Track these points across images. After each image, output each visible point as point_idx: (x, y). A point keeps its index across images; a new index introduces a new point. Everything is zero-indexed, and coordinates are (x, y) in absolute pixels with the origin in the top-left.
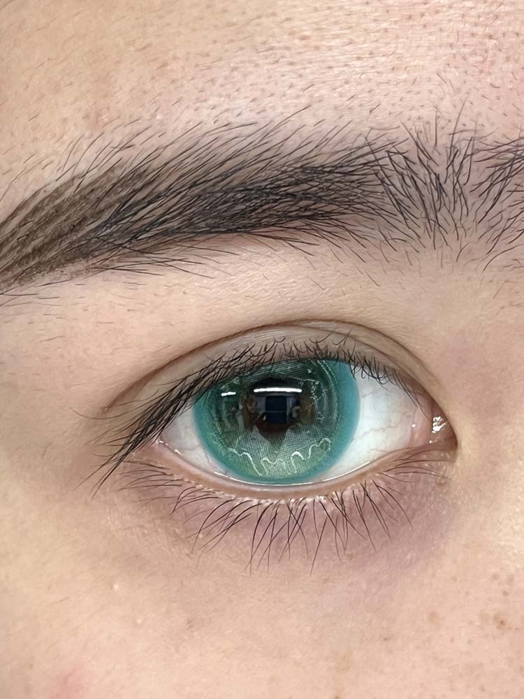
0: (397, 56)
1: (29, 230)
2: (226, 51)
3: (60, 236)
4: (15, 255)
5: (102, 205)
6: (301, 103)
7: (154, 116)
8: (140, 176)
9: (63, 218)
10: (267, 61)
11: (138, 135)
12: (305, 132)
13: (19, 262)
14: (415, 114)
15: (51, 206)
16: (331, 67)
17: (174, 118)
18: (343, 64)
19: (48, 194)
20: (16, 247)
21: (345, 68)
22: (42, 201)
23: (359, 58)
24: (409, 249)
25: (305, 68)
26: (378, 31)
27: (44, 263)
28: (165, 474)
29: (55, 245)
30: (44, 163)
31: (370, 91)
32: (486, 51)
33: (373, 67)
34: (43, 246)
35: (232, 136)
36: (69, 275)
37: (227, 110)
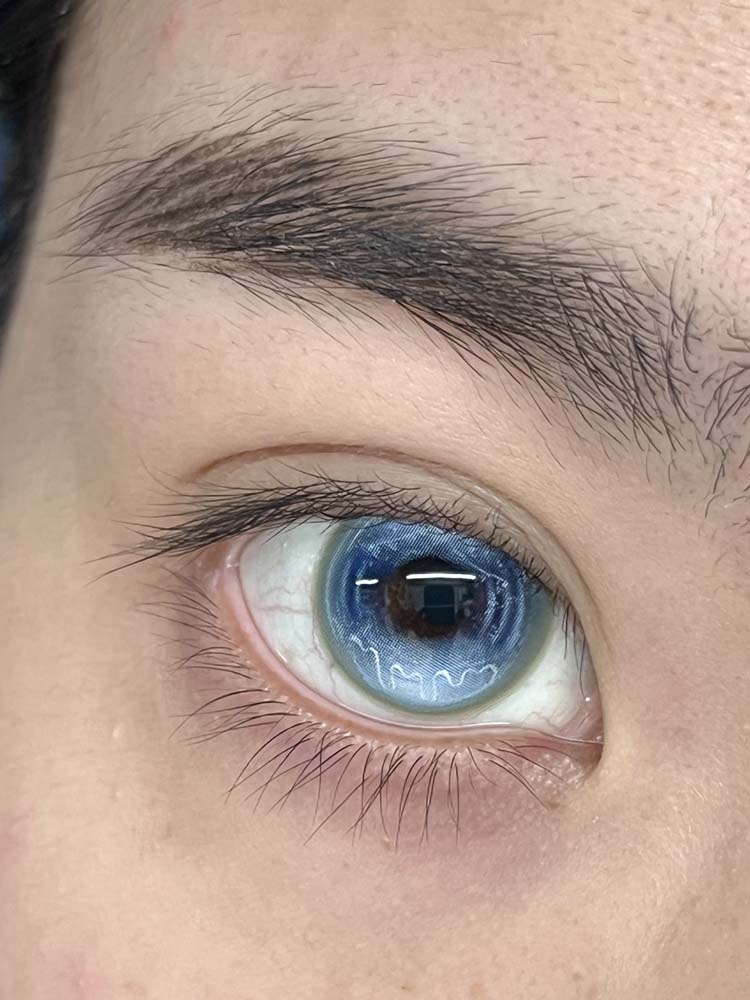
14: (659, 239)
16: (577, 124)
22: (197, 151)
23: (618, 129)
25: (546, 111)
26: (659, 102)
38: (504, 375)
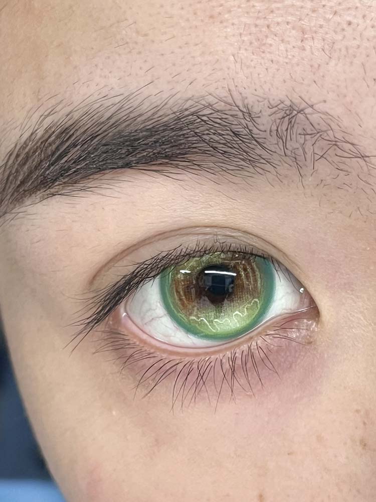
10: (125, 52)
14: (220, 84)
18: (170, 52)
21: (171, 55)
25: (147, 56)
26: (191, 28)
31: (188, 70)
33: (189, 54)
37: (105, 86)
38: (190, 175)
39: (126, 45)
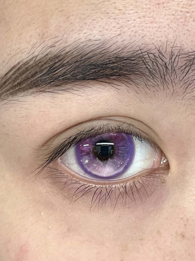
0: (154, 18)
1: (16, 76)
2: (91, 13)
3: (28, 79)
4: (10, 85)
5: (43, 68)
6: (117, 33)
7: (63, 35)
8: (57, 57)
9: (29, 72)
10: (106, 17)
11: (57, 42)
12: (118, 44)
13: (12, 88)
14: (159, 39)
15: (25, 67)
16: (129, 21)
17: (70, 37)
18: (133, 20)
19: (23, 63)
20: (11, 82)
21: (134, 21)
22: (21, 66)
23: (139, 18)
24: (155, 90)
25: (119, 21)
26: (147, 8)
27: (21, 88)
28: (62, 173)
29: (25, 82)
30: (23, 51)
31: (142, 30)
32: (186, 17)
33: (144, 21)
34: (21, 82)
35: (91, 44)
36: (30, 93)
37: (90, 35)
39: (107, 14)
